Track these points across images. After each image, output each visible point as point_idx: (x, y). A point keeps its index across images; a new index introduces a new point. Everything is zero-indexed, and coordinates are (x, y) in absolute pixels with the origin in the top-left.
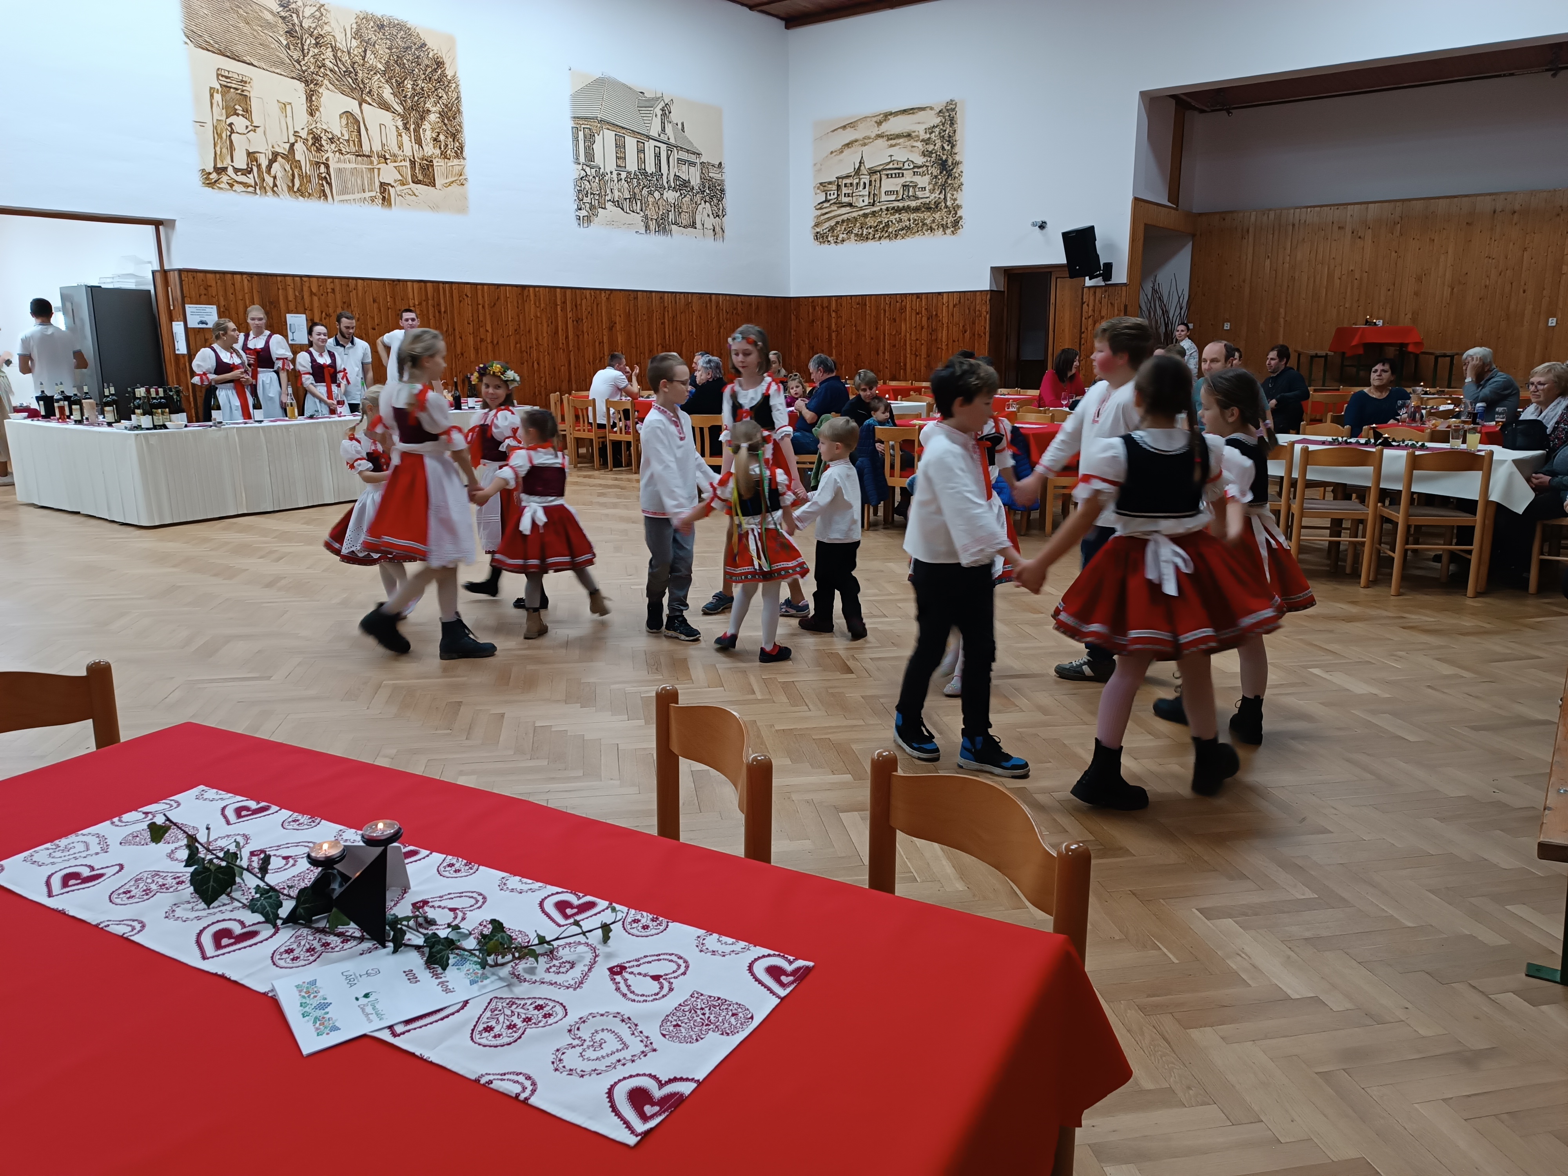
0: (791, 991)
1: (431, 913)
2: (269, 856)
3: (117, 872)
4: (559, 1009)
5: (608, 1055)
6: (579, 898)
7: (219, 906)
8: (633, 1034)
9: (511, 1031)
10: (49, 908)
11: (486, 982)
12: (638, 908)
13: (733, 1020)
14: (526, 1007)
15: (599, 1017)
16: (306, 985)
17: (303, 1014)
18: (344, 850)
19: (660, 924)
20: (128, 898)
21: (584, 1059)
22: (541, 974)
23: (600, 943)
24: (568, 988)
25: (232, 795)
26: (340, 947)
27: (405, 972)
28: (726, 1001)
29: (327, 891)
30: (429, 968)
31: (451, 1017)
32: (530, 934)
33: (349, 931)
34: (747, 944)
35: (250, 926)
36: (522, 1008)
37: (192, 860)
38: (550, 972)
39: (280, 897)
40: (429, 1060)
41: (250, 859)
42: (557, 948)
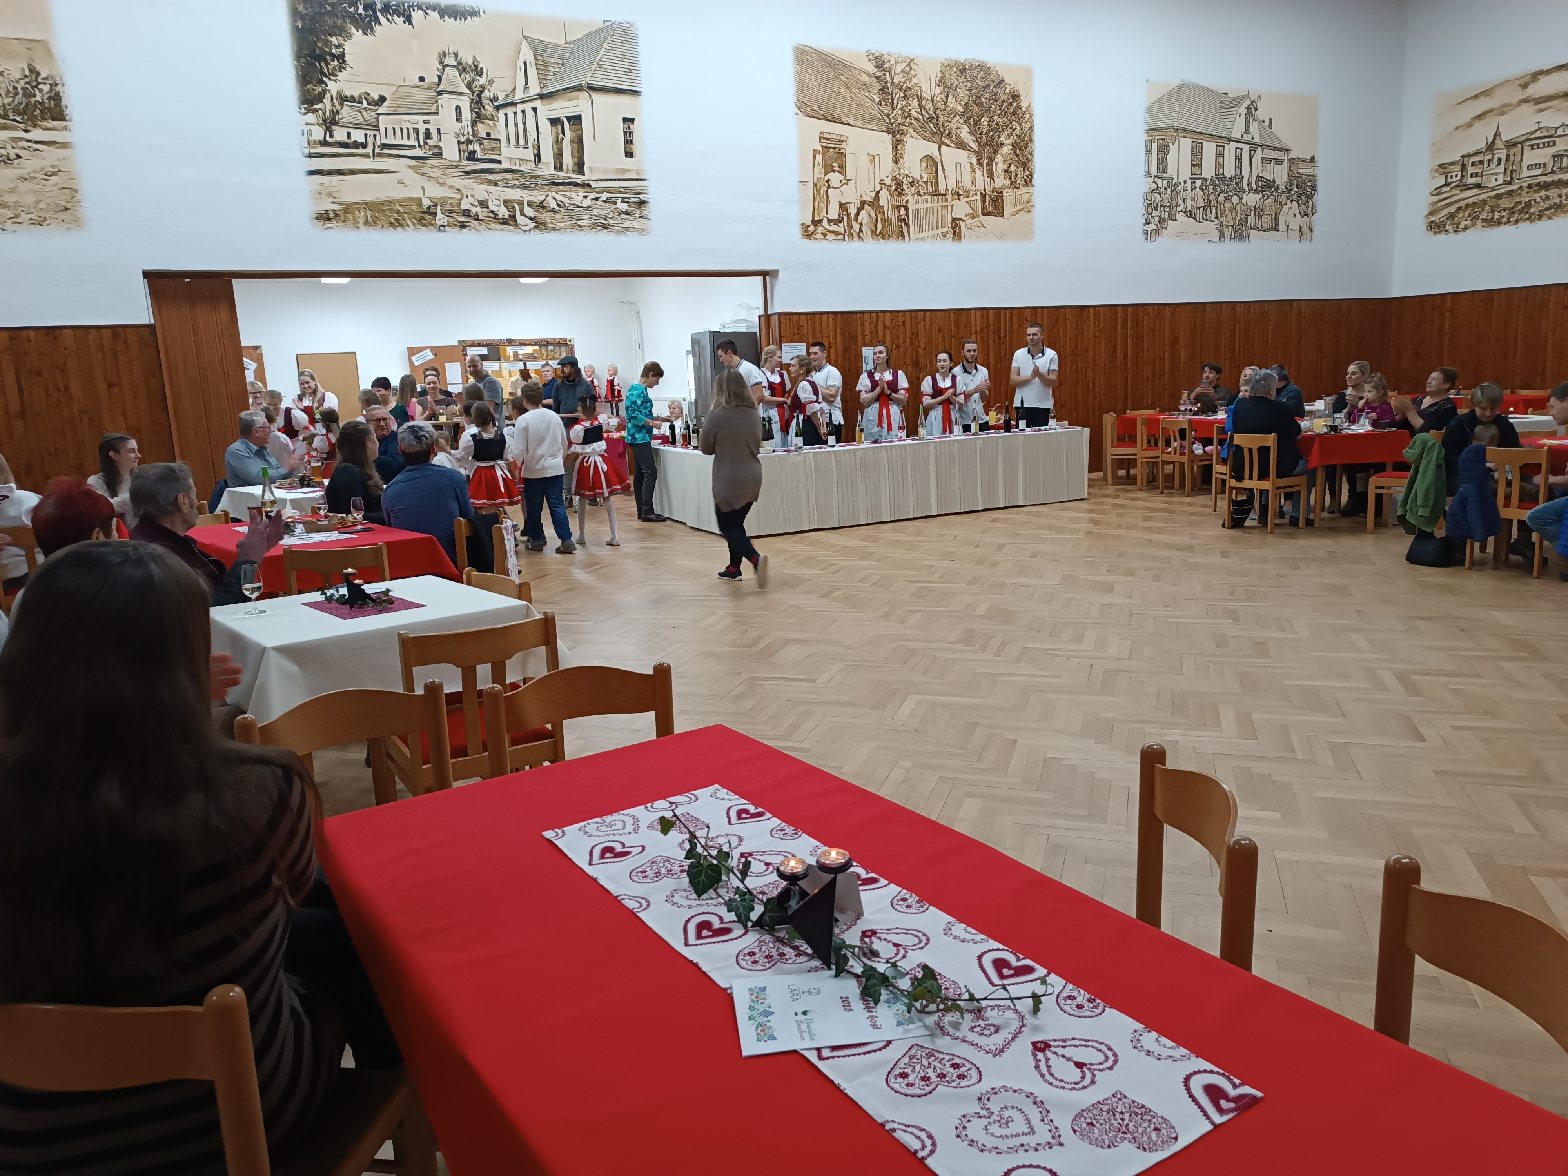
0: (1229, 1120)
1: (877, 945)
2: (750, 862)
3: (640, 853)
4: (974, 1072)
5: (1012, 1136)
6: (1018, 960)
7: (707, 899)
8: (1043, 1120)
9: (924, 1083)
10: (587, 874)
11: (912, 1026)
12: (1077, 984)
13: (1154, 1135)
14: (943, 1062)
15: (1011, 1093)
16: (757, 990)
17: (749, 1017)
18: (808, 868)
19: (1096, 1007)
20: (643, 877)
21: (987, 1134)
22: (964, 1031)
23: (1029, 1013)
24: (988, 1052)
25: (737, 797)
26: (793, 960)
27: (841, 998)
28: (1150, 1111)
29: (786, 905)
30: (863, 999)
31: (873, 1053)
32: (960, 988)
33: (802, 946)
34: (1188, 1052)
35: (726, 923)
36: (939, 1062)
37: (690, 854)
38: (973, 1031)
39: (753, 901)
40: (845, 1091)
41: (739, 860)
42: (986, 1008)
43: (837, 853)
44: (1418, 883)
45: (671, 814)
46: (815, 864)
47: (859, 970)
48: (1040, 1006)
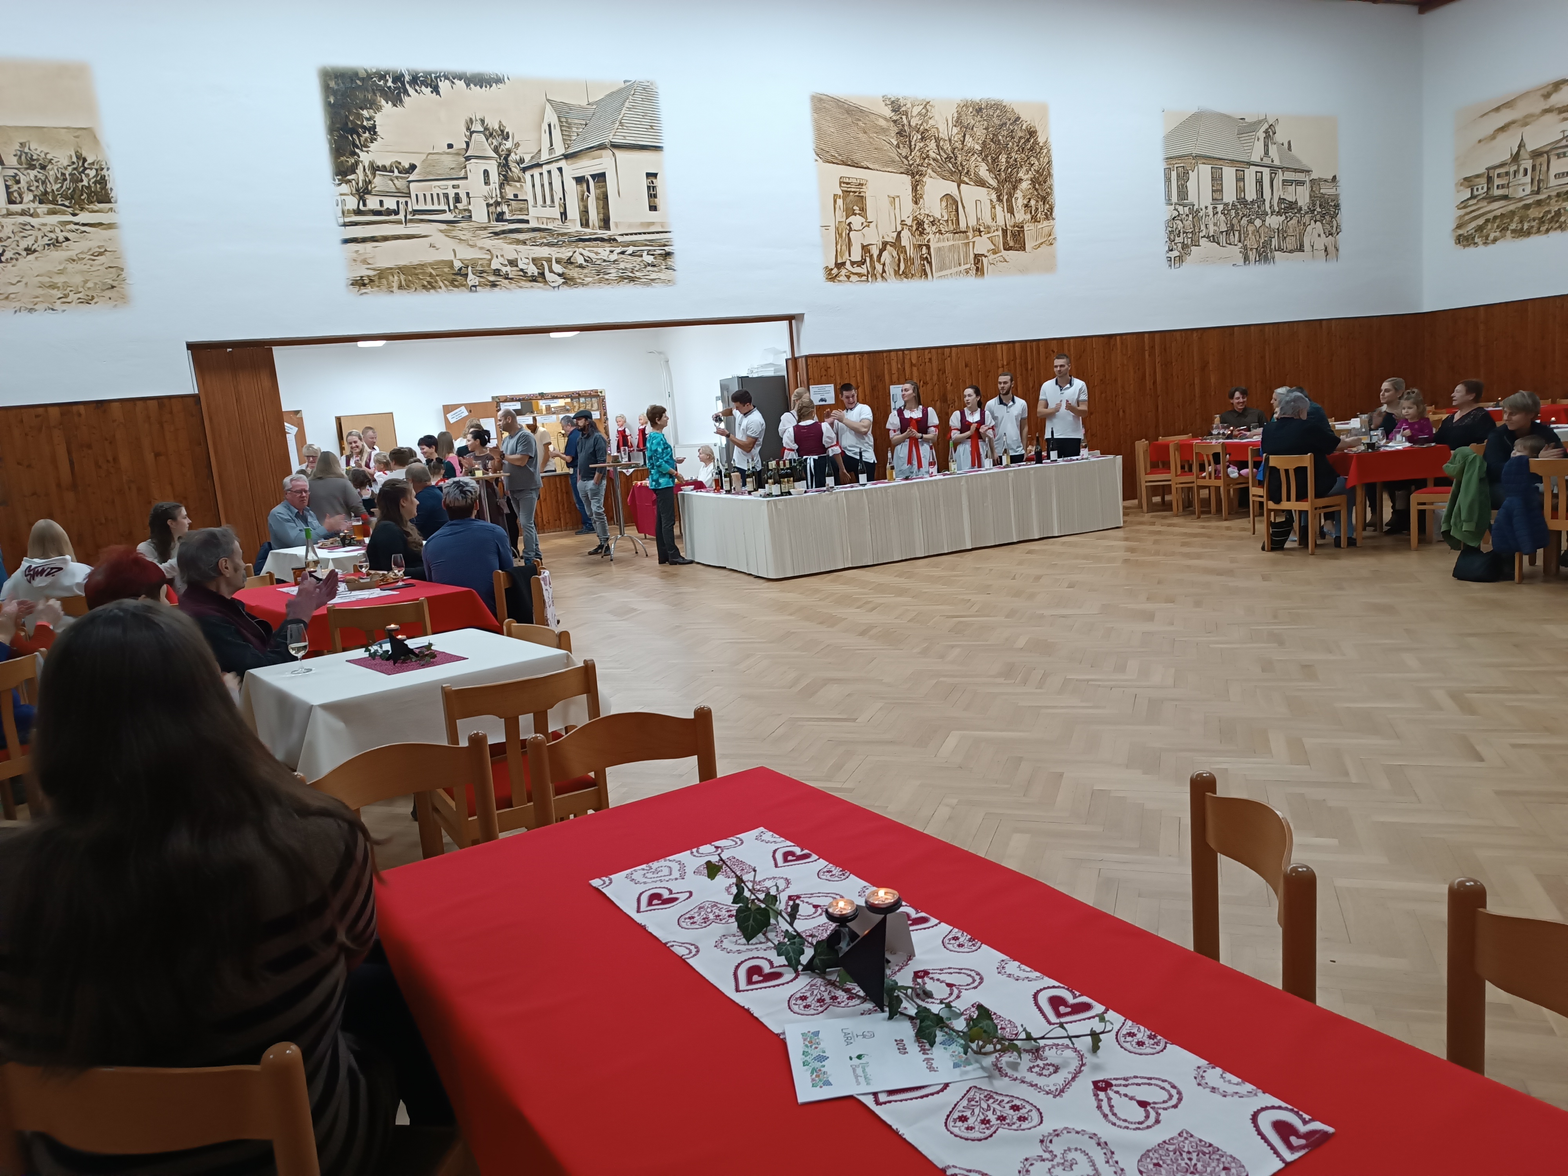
0: (1300, 1158)
1: (930, 986)
2: (798, 905)
3: (687, 899)
4: (1035, 1114)
6: (1075, 997)
7: (756, 944)
9: (984, 1126)
10: (635, 922)
11: (969, 1068)
12: (1136, 1020)
14: (1003, 1104)
15: (1073, 1133)
16: (810, 1035)
17: (804, 1063)
18: (857, 909)
19: (1157, 1044)
20: (692, 923)
22: (1022, 1072)
23: (1089, 1051)
24: (1048, 1093)
25: (783, 839)
26: (845, 1003)
27: (896, 1041)
28: (1218, 1150)
29: (836, 947)
30: (919, 1043)
31: (930, 1097)
32: (1016, 1027)
33: (854, 989)
34: (1254, 1088)
35: (777, 967)
36: (998, 1104)
37: (738, 898)
38: (1032, 1072)
39: (803, 944)
40: (904, 1137)
41: (787, 903)
42: (1044, 1047)
43: (886, 893)
44: (1484, 906)
45: (719, 858)
46: (864, 904)
47: (912, 1011)
48: (1100, 1044)
